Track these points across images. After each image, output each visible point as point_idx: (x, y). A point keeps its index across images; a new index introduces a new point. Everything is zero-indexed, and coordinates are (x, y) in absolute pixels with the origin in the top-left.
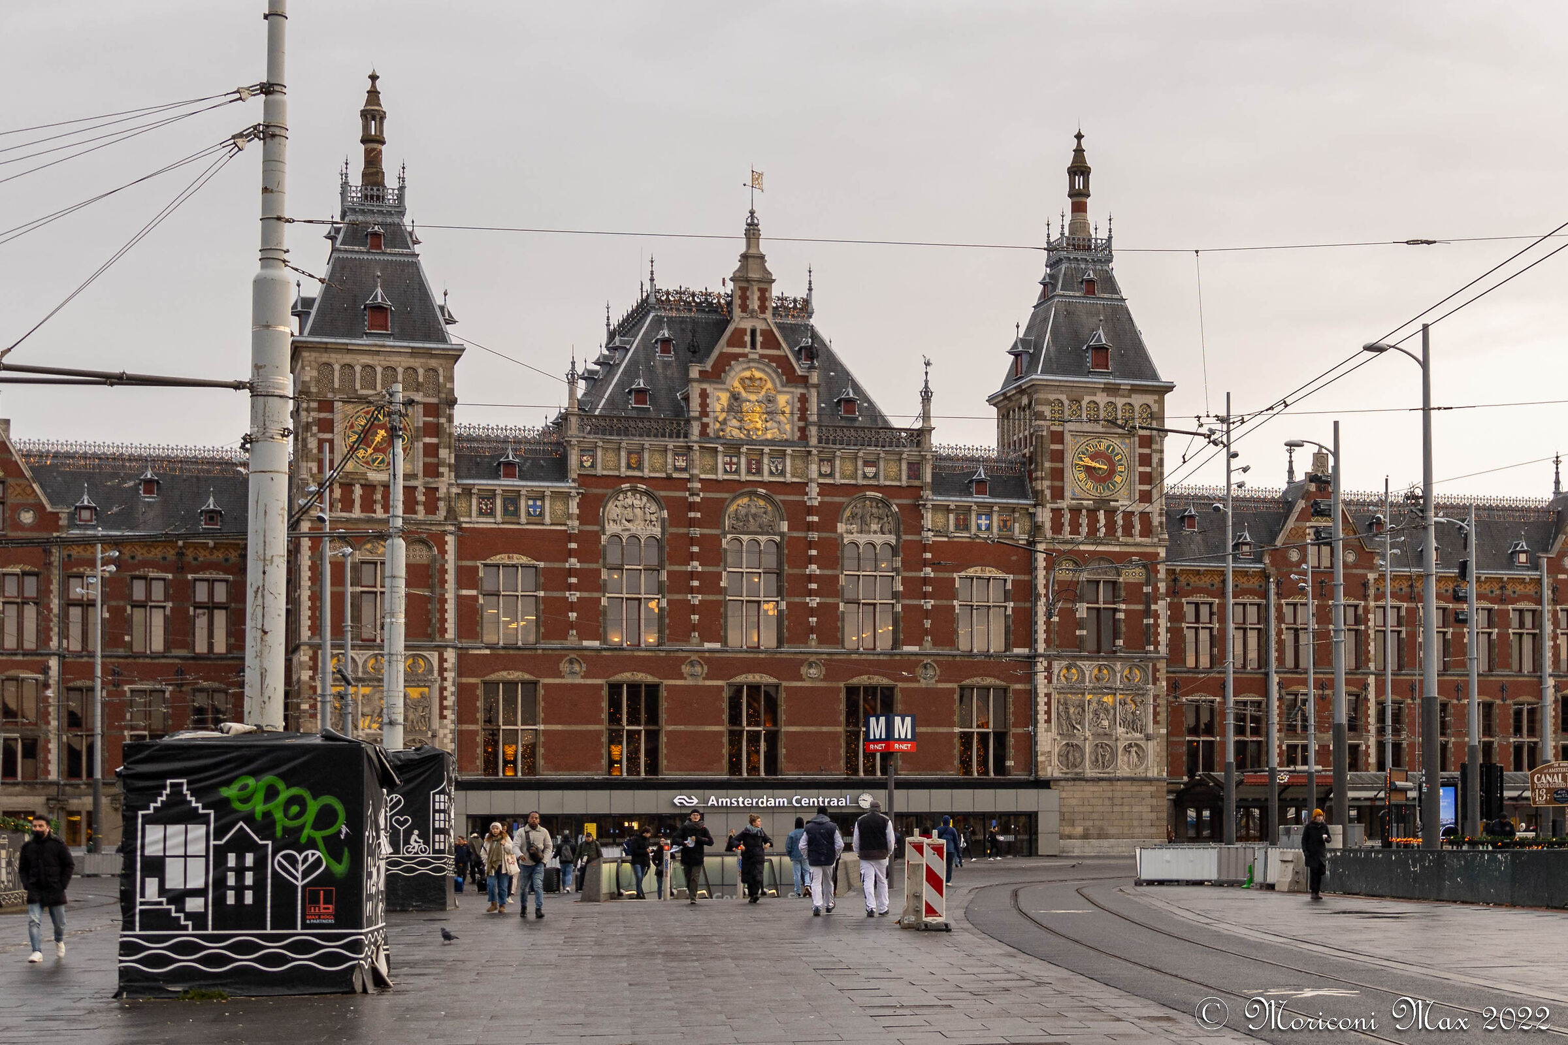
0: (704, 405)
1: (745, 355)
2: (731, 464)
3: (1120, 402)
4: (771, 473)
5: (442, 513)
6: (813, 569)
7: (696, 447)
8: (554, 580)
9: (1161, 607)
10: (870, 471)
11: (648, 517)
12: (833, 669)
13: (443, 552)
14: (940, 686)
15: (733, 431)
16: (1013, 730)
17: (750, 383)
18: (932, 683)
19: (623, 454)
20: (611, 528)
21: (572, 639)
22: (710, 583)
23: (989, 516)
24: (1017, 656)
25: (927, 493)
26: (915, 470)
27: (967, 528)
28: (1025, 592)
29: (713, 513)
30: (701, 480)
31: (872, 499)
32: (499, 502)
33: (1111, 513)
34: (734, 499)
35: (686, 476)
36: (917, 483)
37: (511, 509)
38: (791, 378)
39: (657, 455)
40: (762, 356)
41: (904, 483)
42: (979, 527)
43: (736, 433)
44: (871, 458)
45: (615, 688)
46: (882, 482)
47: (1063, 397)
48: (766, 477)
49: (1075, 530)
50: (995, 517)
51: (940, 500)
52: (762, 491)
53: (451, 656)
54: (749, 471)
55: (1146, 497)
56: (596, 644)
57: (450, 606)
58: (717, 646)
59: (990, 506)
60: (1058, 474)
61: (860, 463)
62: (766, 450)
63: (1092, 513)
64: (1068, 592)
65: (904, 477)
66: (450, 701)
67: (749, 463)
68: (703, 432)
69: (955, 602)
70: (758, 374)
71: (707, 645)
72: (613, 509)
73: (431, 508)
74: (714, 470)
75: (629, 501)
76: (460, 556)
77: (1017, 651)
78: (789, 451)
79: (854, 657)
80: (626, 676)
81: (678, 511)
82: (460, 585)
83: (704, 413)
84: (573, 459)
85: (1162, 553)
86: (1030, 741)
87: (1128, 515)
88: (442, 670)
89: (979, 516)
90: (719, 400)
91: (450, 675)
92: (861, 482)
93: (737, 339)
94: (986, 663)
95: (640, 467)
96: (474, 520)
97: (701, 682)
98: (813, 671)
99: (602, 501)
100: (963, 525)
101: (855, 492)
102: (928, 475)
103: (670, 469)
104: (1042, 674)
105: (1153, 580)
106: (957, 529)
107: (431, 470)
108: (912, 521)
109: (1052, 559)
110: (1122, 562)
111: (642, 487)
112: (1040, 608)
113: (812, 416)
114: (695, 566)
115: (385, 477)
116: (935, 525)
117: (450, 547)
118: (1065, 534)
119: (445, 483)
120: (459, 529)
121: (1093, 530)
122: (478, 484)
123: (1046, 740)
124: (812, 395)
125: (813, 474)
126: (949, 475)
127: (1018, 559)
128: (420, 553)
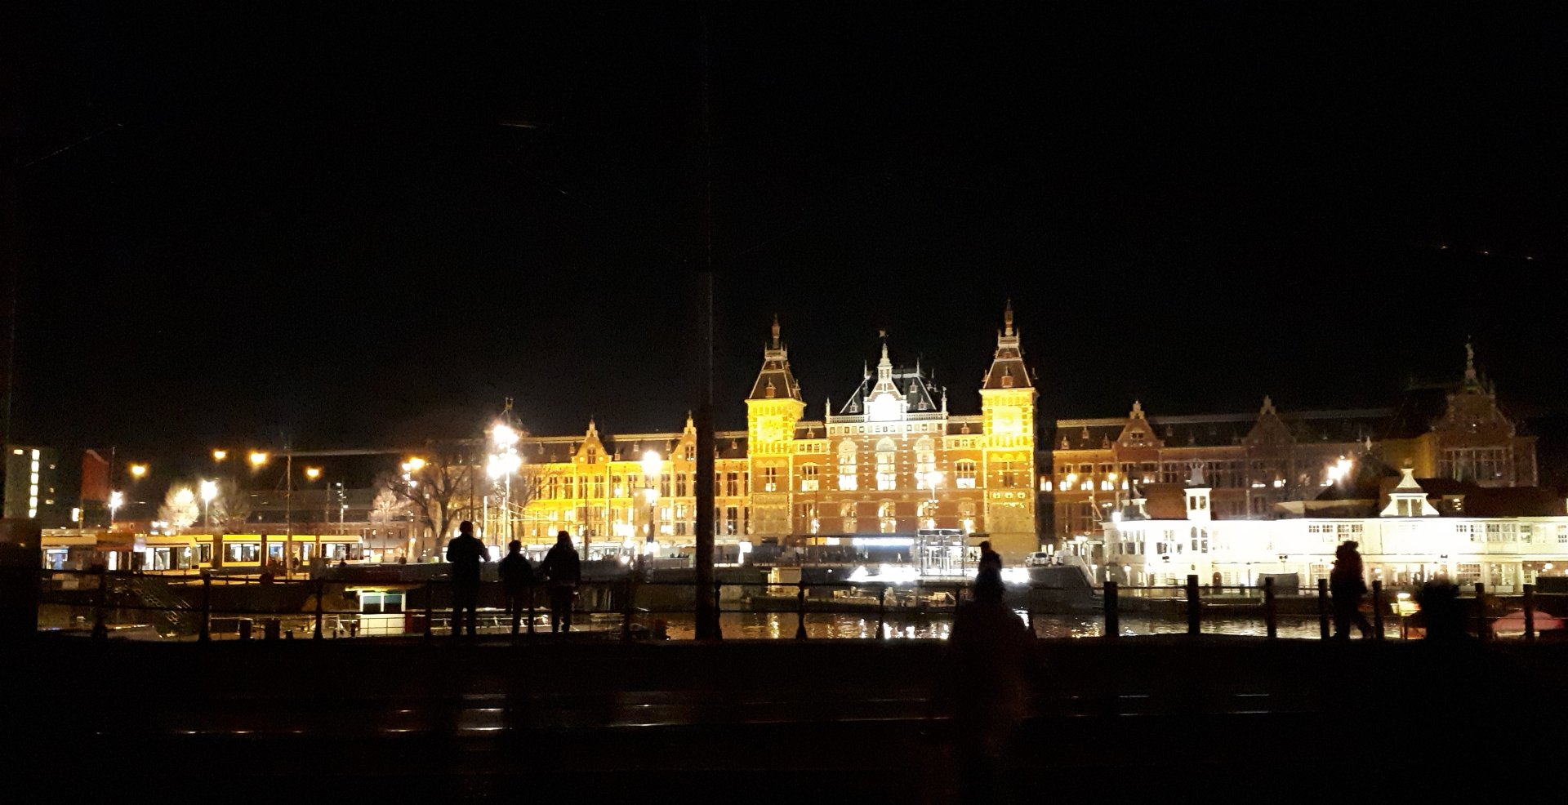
0: (869, 410)
1: (882, 392)
2: (878, 429)
3: (1014, 397)
5: (788, 451)
6: (905, 463)
7: (866, 424)
8: (823, 470)
9: (1031, 470)
10: (925, 428)
11: (852, 448)
12: (912, 495)
13: (788, 463)
14: (950, 501)
18: (947, 500)
19: (843, 428)
20: (840, 453)
21: (828, 489)
22: (872, 469)
23: (967, 441)
24: (977, 490)
25: (944, 434)
26: (940, 426)
27: (959, 445)
28: (980, 467)
29: (872, 445)
30: (869, 435)
31: (926, 437)
32: (806, 446)
33: (1011, 438)
34: (879, 440)
35: (863, 434)
36: (941, 431)
37: (810, 448)
38: (897, 399)
39: (855, 428)
40: (888, 392)
41: (936, 431)
42: (964, 445)
44: (924, 424)
46: (928, 431)
47: (992, 397)
48: (890, 432)
49: (997, 445)
51: (949, 436)
52: (888, 437)
53: (791, 495)
54: (884, 431)
55: (1025, 431)
56: (836, 490)
57: (791, 480)
58: (874, 490)
59: (966, 437)
60: (990, 424)
61: (920, 426)
62: (889, 424)
63: (1004, 438)
64: (993, 466)
65: (936, 429)
66: (791, 509)
67: (884, 428)
68: (869, 419)
69: (955, 472)
71: (871, 490)
72: (841, 446)
73: (785, 449)
74: (871, 432)
75: (846, 443)
76: (793, 464)
77: (977, 488)
79: (919, 492)
81: (860, 445)
82: (794, 473)
83: (869, 413)
84: (828, 431)
85: (1031, 450)
86: (983, 519)
87: (1018, 437)
88: (788, 500)
89: (963, 441)
91: (791, 502)
92: (921, 432)
94: (966, 492)
95: (849, 432)
96: (798, 452)
97: (869, 502)
98: (905, 497)
99: (837, 444)
100: (957, 444)
101: (919, 435)
102: (944, 428)
103: (858, 432)
104: (985, 495)
105: (1028, 461)
106: (956, 446)
107: (785, 438)
108: (939, 444)
109: (989, 454)
110: (1015, 454)
111: (850, 438)
112: (985, 473)
113: (905, 410)
114: (866, 463)
115: (772, 441)
116: (947, 445)
117: (791, 461)
118: (993, 446)
119: (789, 442)
120: (794, 455)
121: (1004, 445)
122: (799, 441)
123: (988, 520)
124: (905, 403)
125: (905, 430)
126: (955, 427)
127: (977, 455)
128: (782, 464)
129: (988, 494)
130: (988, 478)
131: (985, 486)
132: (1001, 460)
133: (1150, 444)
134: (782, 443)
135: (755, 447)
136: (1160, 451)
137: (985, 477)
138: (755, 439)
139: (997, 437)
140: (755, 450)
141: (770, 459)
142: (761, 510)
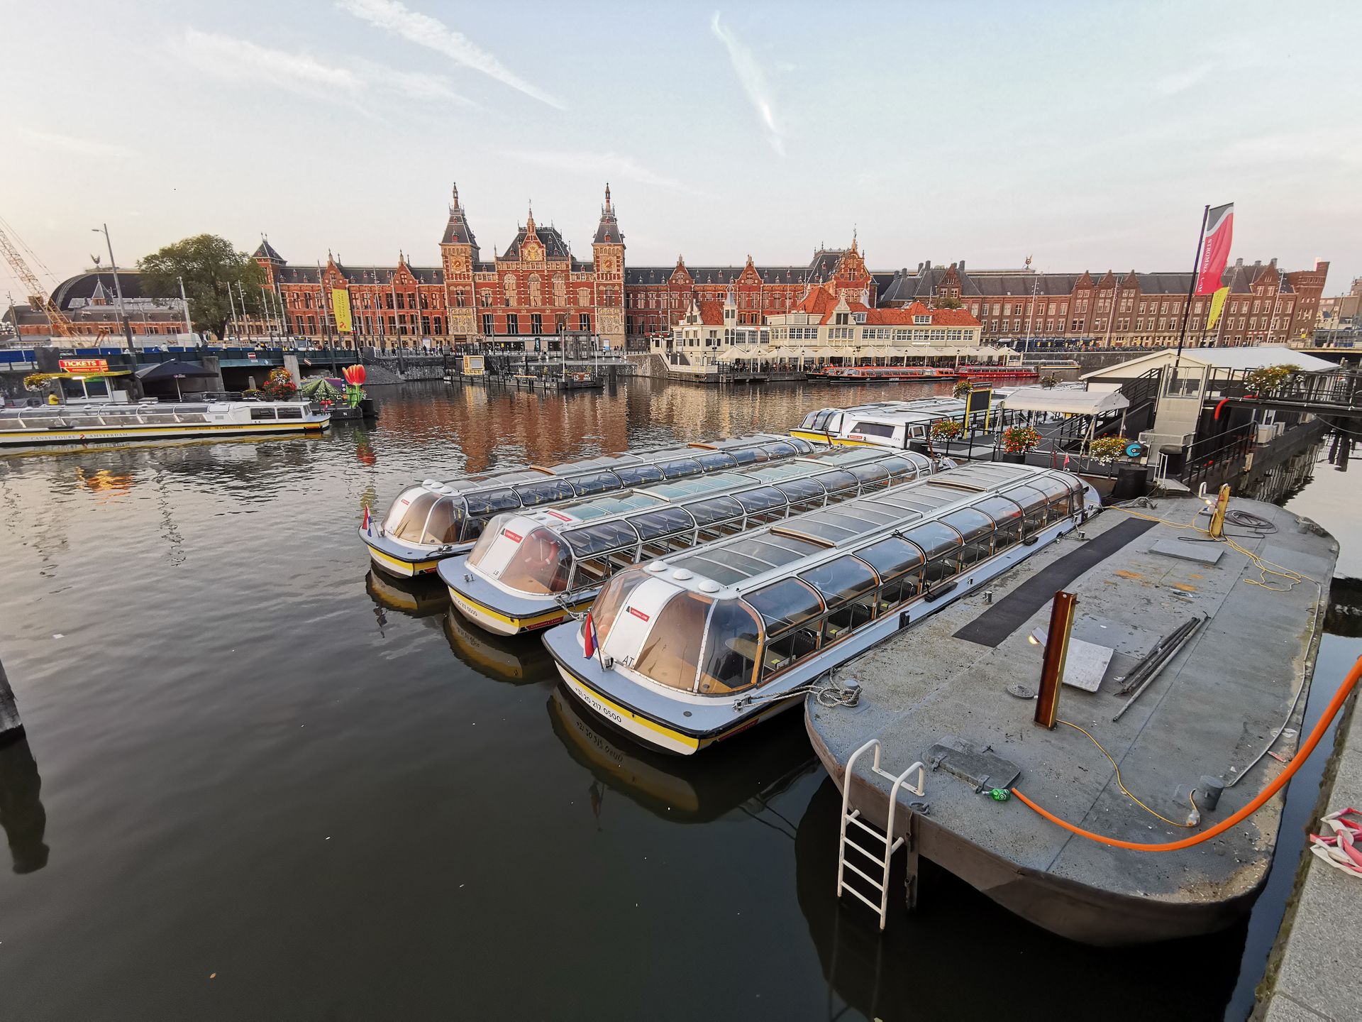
0: (522, 253)
1: (530, 242)
2: (528, 266)
3: (612, 248)
5: (471, 280)
6: (547, 289)
7: (521, 263)
8: (494, 293)
9: (622, 295)
10: (558, 267)
11: (512, 279)
12: (552, 311)
13: (471, 287)
14: (575, 314)
15: (529, 259)
16: (591, 324)
17: (533, 248)
18: (573, 313)
19: (506, 265)
20: (505, 281)
21: (499, 306)
22: (525, 293)
23: (584, 276)
24: (591, 307)
25: (570, 271)
26: (567, 266)
28: (592, 293)
29: (526, 277)
30: (523, 270)
31: (559, 273)
32: (482, 276)
33: (610, 274)
34: (530, 274)
35: (519, 269)
37: (485, 278)
38: (540, 247)
39: (514, 265)
40: (534, 242)
41: (565, 269)
44: (557, 264)
45: (508, 315)
47: (598, 248)
49: (603, 279)
50: (587, 276)
51: (573, 273)
52: (535, 272)
53: (475, 309)
54: (532, 268)
55: (618, 270)
56: (504, 306)
57: (474, 299)
58: (528, 306)
59: (586, 273)
60: (598, 266)
61: (555, 265)
63: (606, 274)
64: (600, 292)
66: (476, 319)
67: (532, 266)
68: (522, 260)
69: (578, 296)
70: (533, 246)
71: (526, 306)
72: (505, 278)
73: (469, 279)
74: (525, 268)
75: (508, 275)
76: (475, 288)
78: (540, 263)
80: (510, 313)
81: (518, 277)
82: (476, 294)
83: (522, 256)
84: (497, 267)
85: (623, 283)
86: (594, 325)
87: (614, 275)
88: (473, 312)
89: (582, 276)
90: (526, 252)
91: (475, 313)
93: (528, 238)
94: (585, 309)
95: (510, 268)
96: (477, 280)
97: (525, 314)
98: (548, 311)
99: (503, 275)
100: (578, 278)
101: (555, 272)
102: (570, 268)
103: (516, 268)
104: (596, 311)
105: (620, 290)
107: (468, 271)
108: (567, 277)
109: (598, 285)
110: (614, 285)
111: (511, 272)
112: (595, 297)
113: (545, 255)
114: (522, 289)
115: (459, 272)
116: (573, 279)
117: (473, 287)
118: (600, 280)
119: (471, 273)
120: (475, 282)
121: (607, 279)
122: (478, 273)
123: (598, 325)
124: (545, 250)
125: (546, 267)
126: (576, 267)
127: (590, 285)
128: (468, 288)
129: (598, 310)
130: (597, 299)
131: (596, 305)
132: (605, 289)
133: (687, 282)
134: (466, 273)
135: (448, 275)
136: (693, 286)
137: (595, 299)
138: (448, 270)
139: (602, 274)
140: (448, 279)
141: (459, 285)
142: (456, 318)
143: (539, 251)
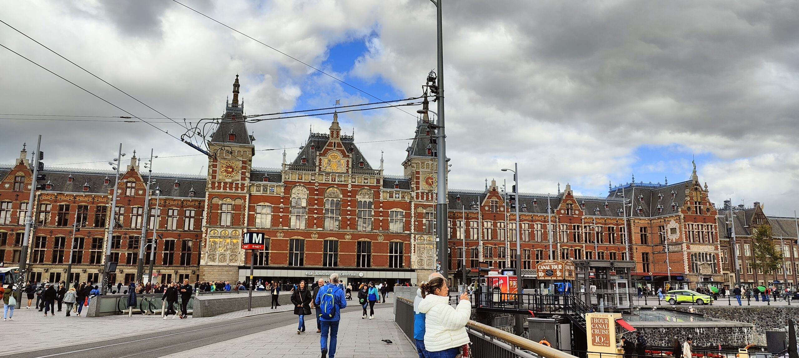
0: (320, 163)
1: (332, 149)
2: (327, 178)
4: (338, 181)
5: (245, 191)
6: (349, 208)
7: (317, 174)
8: (275, 210)
10: (366, 181)
11: (303, 193)
12: (354, 236)
13: (245, 201)
14: (384, 241)
15: (328, 169)
16: (405, 255)
17: (334, 157)
18: (382, 241)
19: (297, 175)
20: (293, 196)
21: (280, 227)
22: (320, 211)
23: (398, 194)
24: (406, 234)
25: (381, 188)
26: (378, 181)
27: (392, 198)
28: (408, 215)
29: (322, 192)
30: (318, 183)
31: (366, 189)
32: (262, 188)
33: (432, 194)
34: (328, 188)
35: (314, 182)
36: (379, 185)
37: (265, 190)
38: (345, 156)
39: (307, 176)
40: (337, 150)
41: (375, 185)
42: (396, 197)
43: (329, 171)
44: (365, 177)
45: (292, 240)
46: (369, 184)
47: (419, 162)
48: (337, 183)
49: (422, 199)
50: (400, 194)
51: (385, 190)
52: (335, 186)
53: (245, 230)
54: (332, 181)
56: (287, 228)
57: (246, 217)
58: (321, 229)
59: (399, 191)
60: (418, 183)
61: (363, 179)
62: (337, 175)
63: (427, 194)
64: (419, 216)
65: (375, 183)
67: (332, 178)
68: (320, 170)
69: (389, 218)
70: (336, 154)
71: (319, 229)
72: (294, 191)
73: (243, 189)
74: (322, 180)
75: (298, 188)
76: (250, 203)
77: (406, 232)
78: (343, 175)
79: (360, 233)
80: (296, 237)
81: (312, 192)
82: (249, 210)
83: (320, 165)
84: (283, 177)
86: (410, 257)
88: (243, 235)
89: (396, 194)
90: (325, 161)
92: (363, 184)
93: (330, 145)
94: (397, 235)
95: (301, 179)
96: (254, 192)
97: (316, 239)
98: (348, 237)
99: (291, 188)
100: (391, 197)
101: (362, 187)
102: (382, 183)
103: (310, 180)
104: (412, 239)
106: (390, 197)
107: (243, 179)
108: (377, 195)
109: (416, 206)
110: (435, 207)
111: (302, 185)
112: (413, 220)
113: (350, 166)
114: (316, 206)
115: (230, 180)
116: (384, 196)
117: (247, 200)
118: (420, 199)
119: (247, 182)
120: (250, 195)
121: (427, 199)
122: (256, 183)
123: (414, 258)
124: (350, 160)
125: (350, 182)
126: (388, 183)
127: (407, 206)
128: (239, 202)
129: (415, 237)
130: (415, 224)
131: (413, 231)
132: (424, 211)
134: (240, 182)
135: (213, 183)
137: (413, 223)
138: (214, 177)
139: (423, 193)
140: (213, 188)
141: (227, 197)
142: (215, 243)
143: (342, 161)
